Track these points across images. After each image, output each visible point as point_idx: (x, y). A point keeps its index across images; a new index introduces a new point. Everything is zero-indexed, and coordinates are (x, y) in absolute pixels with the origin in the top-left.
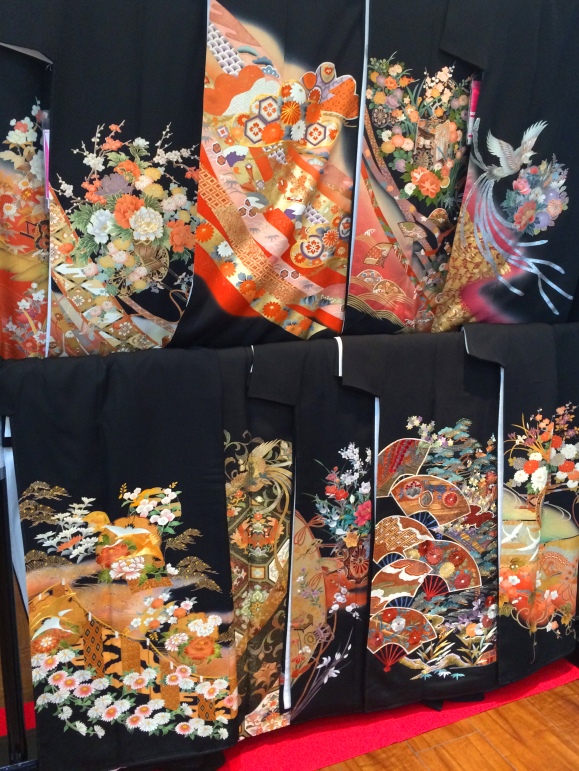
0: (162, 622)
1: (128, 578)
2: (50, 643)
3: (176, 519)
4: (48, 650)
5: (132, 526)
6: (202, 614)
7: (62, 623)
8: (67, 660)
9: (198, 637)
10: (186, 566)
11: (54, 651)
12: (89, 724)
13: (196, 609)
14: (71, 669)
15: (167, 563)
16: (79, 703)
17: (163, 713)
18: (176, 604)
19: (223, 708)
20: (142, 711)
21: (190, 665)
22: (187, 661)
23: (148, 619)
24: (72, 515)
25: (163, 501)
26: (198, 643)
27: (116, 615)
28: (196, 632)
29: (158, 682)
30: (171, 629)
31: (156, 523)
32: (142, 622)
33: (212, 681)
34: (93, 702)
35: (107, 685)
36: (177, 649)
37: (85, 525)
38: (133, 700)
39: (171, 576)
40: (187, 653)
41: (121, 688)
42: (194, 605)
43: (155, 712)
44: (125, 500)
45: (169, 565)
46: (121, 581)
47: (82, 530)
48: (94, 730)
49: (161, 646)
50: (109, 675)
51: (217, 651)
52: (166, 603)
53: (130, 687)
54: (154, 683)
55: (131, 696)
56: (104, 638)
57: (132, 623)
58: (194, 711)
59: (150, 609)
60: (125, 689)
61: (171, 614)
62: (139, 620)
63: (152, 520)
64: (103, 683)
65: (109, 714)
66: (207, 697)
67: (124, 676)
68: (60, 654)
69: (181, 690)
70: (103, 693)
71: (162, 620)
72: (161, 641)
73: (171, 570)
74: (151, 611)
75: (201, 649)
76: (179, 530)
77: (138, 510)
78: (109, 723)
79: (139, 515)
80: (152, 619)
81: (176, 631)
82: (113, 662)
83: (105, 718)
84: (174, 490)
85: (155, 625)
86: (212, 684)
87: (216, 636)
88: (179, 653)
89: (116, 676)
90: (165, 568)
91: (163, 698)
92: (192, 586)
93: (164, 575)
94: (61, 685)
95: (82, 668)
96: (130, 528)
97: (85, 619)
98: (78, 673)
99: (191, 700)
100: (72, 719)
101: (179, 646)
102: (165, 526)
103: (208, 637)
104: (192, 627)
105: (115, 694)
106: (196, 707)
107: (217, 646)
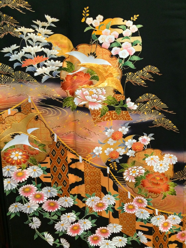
0: (121, 154)
1: (91, 107)
2: (20, 157)
3: (136, 54)
4: (18, 163)
5: (94, 55)
6: (158, 151)
7: (31, 140)
8: (37, 176)
9: (155, 172)
10: (145, 102)
11: (24, 165)
12: (56, 236)
13: (153, 145)
14: (40, 185)
15: (126, 97)
16: (47, 216)
17: (120, 238)
18: (134, 138)
19: (176, 242)
20: (102, 232)
21: (146, 197)
22: (143, 192)
23: (108, 149)
24: (36, 32)
25: (124, 33)
26: (154, 178)
27: (79, 141)
28: (152, 167)
29: (116, 208)
30: (130, 161)
31: (117, 56)
32: (103, 150)
33: (167, 215)
34: (59, 217)
35: (72, 204)
36: (134, 181)
37: (49, 46)
38: (94, 221)
39: (130, 110)
40: (143, 185)
41: (84, 208)
42: (151, 141)
43: (113, 235)
44: (87, 26)
45: (129, 99)
46: (84, 109)
47: (46, 50)
48: (60, 242)
49: (120, 176)
50: (74, 195)
51: (171, 188)
52: (125, 136)
53: (91, 208)
54: (113, 209)
55: (93, 217)
56: (70, 161)
57: (94, 151)
58: (149, 240)
59: (111, 139)
60: (88, 210)
61: (129, 147)
62: (101, 148)
63: (113, 52)
64: (69, 201)
65: (73, 230)
66: (161, 229)
67: (87, 198)
68: (30, 169)
69: (137, 219)
70: (68, 210)
71: (121, 151)
72: (120, 171)
73: (131, 105)
74: (111, 142)
75: (157, 184)
76: (139, 66)
77: (100, 39)
78: (74, 237)
79: (101, 45)
80: (112, 149)
81: (134, 163)
82: (77, 184)
83: (69, 233)
84: (135, 23)
85: (114, 155)
86: (166, 218)
87: (171, 174)
88: (136, 185)
89: (80, 197)
90: (125, 102)
91: (120, 224)
92: (150, 123)
93: (124, 109)
94: (30, 197)
95: (49, 185)
96: (92, 57)
97: (51, 140)
98: (45, 189)
99: (147, 230)
100: (41, 229)
101: (136, 178)
102: (126, 59)
103: (163, 174)
104: (149, 161)
105: (79, 213)
106: (151, 237)
107: (171, 183)
